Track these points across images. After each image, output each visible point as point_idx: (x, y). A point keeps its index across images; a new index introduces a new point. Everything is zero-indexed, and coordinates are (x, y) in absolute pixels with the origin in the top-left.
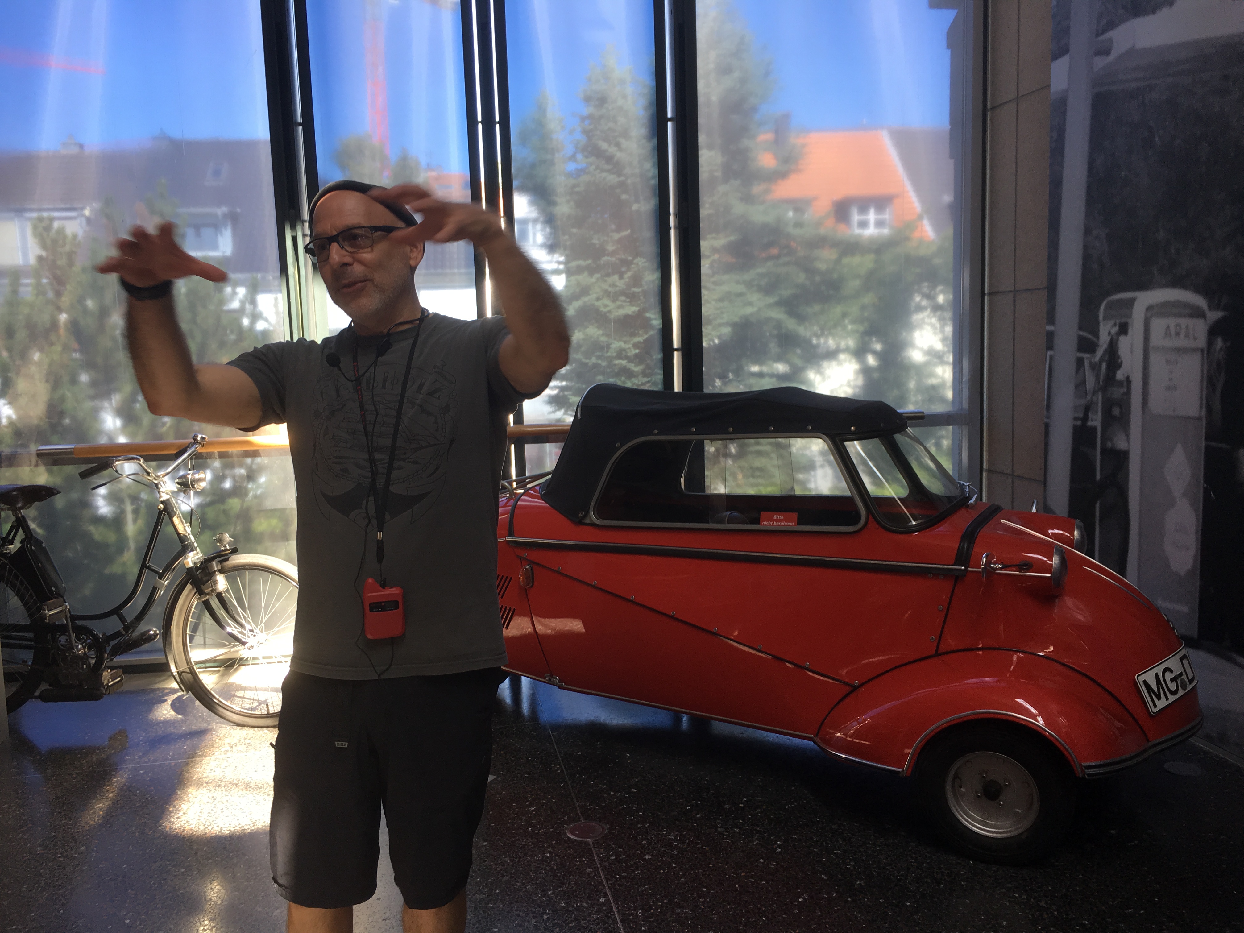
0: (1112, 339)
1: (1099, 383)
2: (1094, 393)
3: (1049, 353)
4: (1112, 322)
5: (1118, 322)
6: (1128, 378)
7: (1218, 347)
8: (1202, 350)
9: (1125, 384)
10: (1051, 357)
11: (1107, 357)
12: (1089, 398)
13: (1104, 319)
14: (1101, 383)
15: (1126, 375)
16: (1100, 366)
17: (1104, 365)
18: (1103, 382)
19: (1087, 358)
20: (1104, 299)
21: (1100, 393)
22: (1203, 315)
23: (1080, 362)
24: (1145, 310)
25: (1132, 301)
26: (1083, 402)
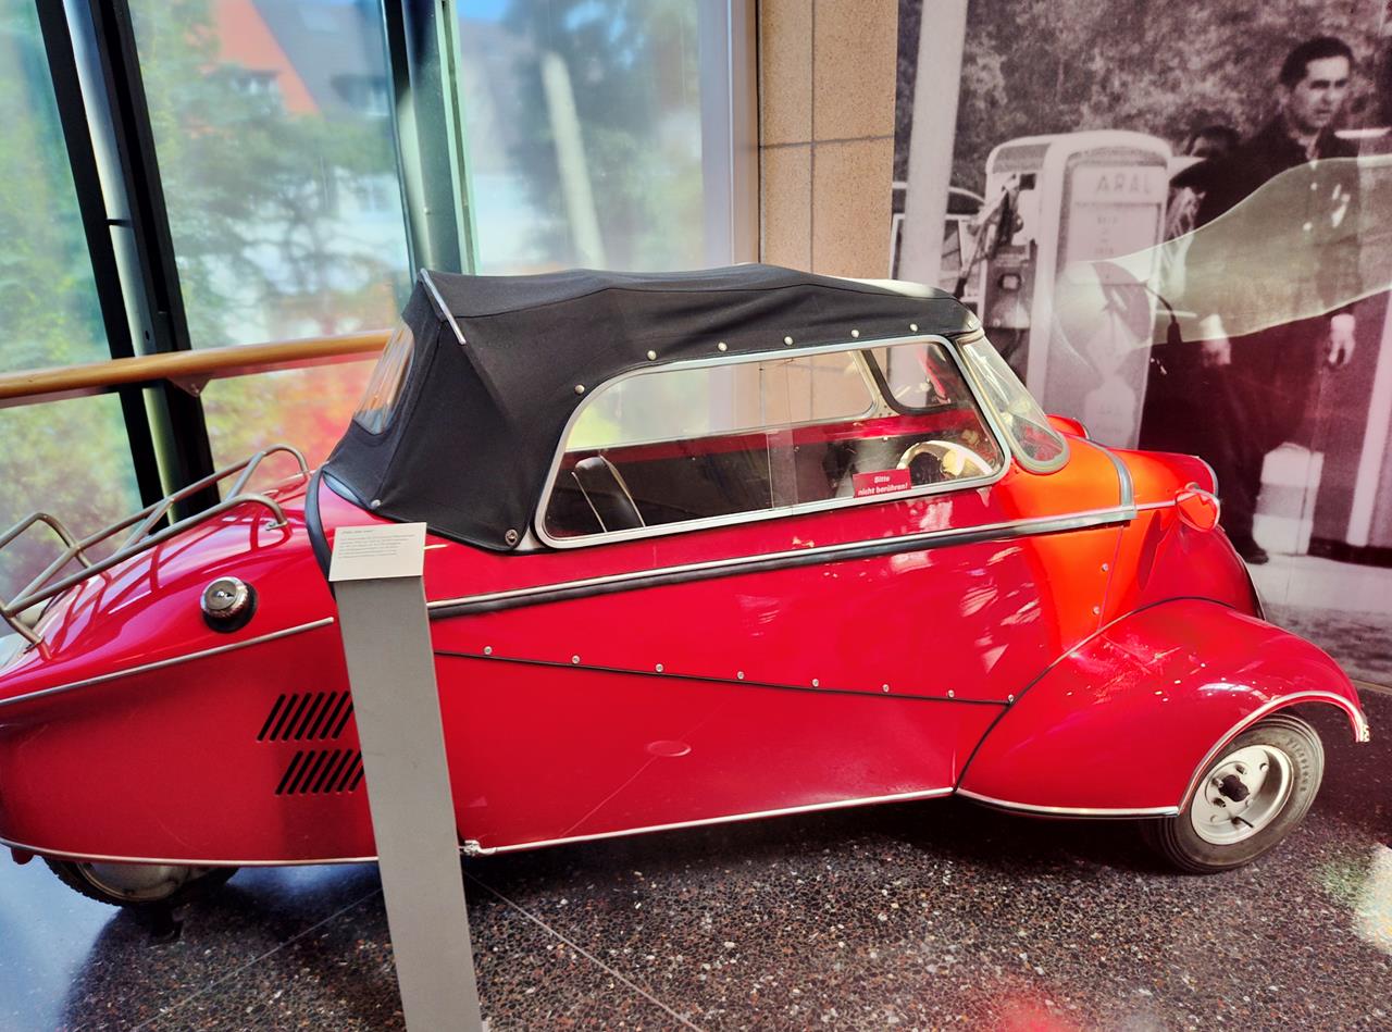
0: (1007, 199)
1: (983, 249)
2: (975, 261)
3: (897, 217)
4: (1010, 174)
5: (1018, 174)
6: (1033, 243)
7: (1185, 200)
8: (1159, 206)
9: (1028, 250)
10: (901, 223)
11: (998, 218)
12: (965, 268)
13: (995, 171)
14: (986, 250)
15: (1030, 239)
16: (986, 229)
17: (992, 229)
18: (990, 247)
19: (964, 221)
20: (996, 144)
21: (984, 264)
22: (1163, 164)
23: (951, 227)
24: (1066, 158)
25: (1043, 149)
26: (956, 274)
